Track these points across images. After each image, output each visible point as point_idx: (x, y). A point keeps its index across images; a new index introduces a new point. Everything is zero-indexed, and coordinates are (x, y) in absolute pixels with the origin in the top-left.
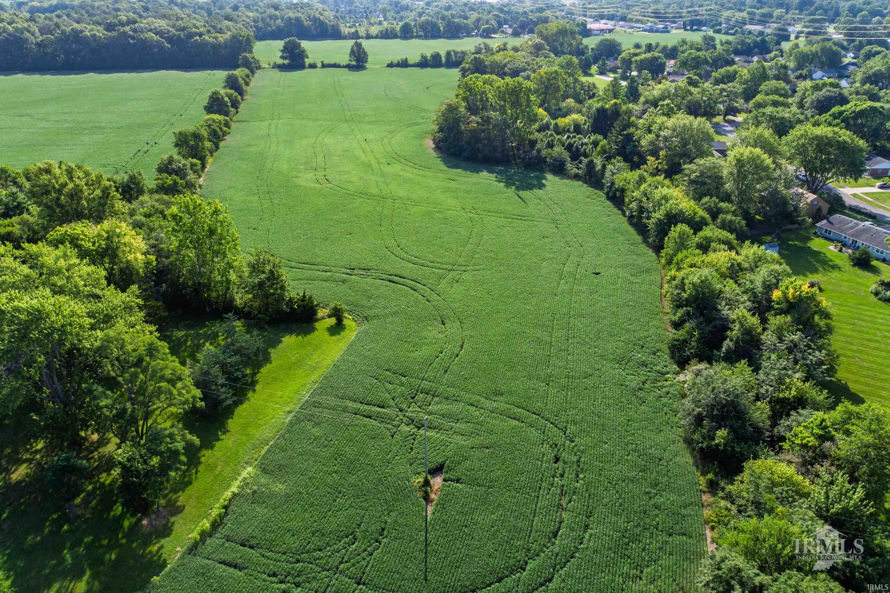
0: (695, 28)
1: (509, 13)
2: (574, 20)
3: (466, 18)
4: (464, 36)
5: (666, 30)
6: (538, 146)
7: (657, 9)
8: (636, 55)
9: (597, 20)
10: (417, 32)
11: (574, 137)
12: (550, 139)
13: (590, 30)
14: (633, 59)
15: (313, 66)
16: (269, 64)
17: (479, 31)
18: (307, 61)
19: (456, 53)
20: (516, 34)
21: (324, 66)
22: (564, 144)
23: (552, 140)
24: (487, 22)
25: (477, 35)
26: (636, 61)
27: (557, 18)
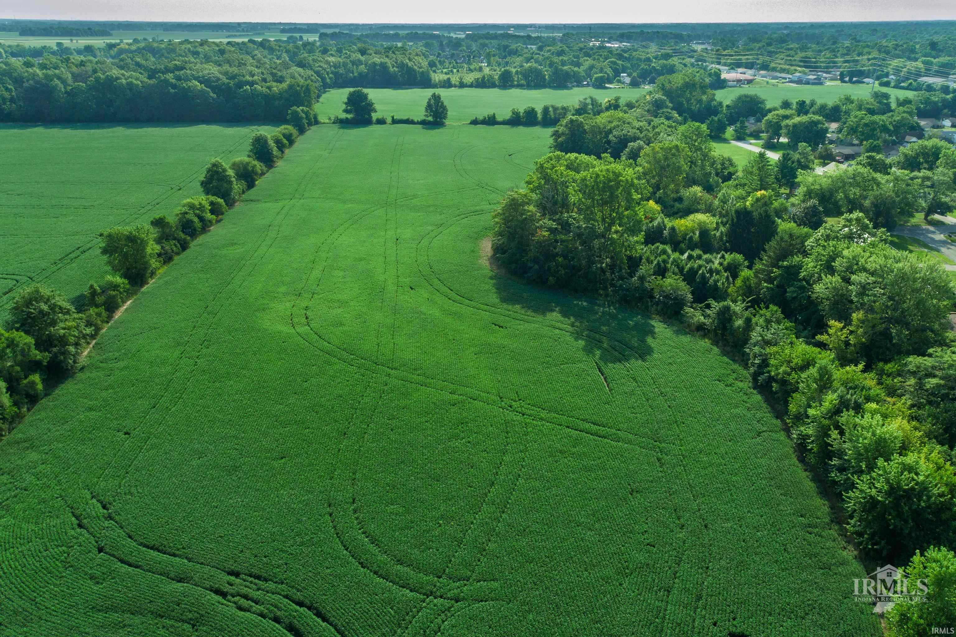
0: (854, 79)
1: (628, 59)
2: (705, 69)
3: (578, 65)
4: (574, 86)
5: (819, 82)
6: (643, 269)
7: (806, 57)
8: (786, 117)
9: (732, 69)
10: (518, 81)
11: (699, 257)
12: (660, 259)
13: (725, 81)
14: (784, 123)
15: (381, 122)
16: (330, 119)
17: (591, 79)
18: (375, 116)
19: (555, 109)
20: (635, 84)
21: (395, 121)
22: (683, 268)
23: (664, 261)
24: (601, 71)
25: (588, 85)
26: (787, 126)
27: (685, 65)
